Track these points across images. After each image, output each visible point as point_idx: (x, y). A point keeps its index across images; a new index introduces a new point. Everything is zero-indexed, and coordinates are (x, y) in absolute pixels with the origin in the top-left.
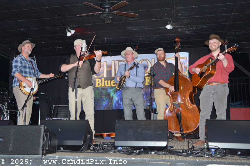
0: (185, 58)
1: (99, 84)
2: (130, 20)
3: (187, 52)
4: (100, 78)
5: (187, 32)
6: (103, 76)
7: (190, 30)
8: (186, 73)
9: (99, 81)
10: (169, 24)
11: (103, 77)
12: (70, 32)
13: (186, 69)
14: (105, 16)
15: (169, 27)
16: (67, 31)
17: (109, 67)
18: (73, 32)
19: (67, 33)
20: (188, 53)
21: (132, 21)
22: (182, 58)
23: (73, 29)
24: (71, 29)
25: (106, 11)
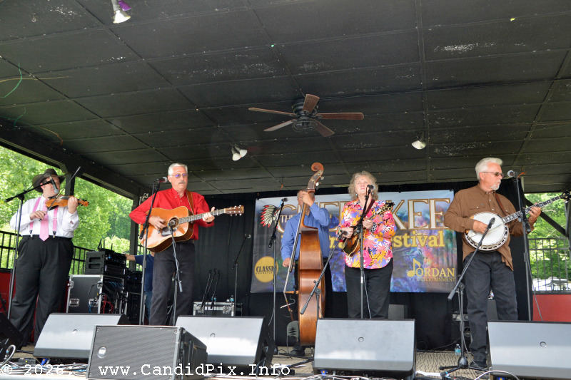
0: (448, 200)
2: (347, 133)
3: (451, 190)
5: (451, 154)
7: (457, 151)
10: (419, 139)
12: (239, 153)
14: (301, 125)
15: (418, 145)
16: (233, 152)
18: (243, 153)
19: (232, 155)
20: (452, 192)
21: (350, 133)
22: (442, 200)
23: (244, 148)
24: (241, 148)
25: (300, 116)
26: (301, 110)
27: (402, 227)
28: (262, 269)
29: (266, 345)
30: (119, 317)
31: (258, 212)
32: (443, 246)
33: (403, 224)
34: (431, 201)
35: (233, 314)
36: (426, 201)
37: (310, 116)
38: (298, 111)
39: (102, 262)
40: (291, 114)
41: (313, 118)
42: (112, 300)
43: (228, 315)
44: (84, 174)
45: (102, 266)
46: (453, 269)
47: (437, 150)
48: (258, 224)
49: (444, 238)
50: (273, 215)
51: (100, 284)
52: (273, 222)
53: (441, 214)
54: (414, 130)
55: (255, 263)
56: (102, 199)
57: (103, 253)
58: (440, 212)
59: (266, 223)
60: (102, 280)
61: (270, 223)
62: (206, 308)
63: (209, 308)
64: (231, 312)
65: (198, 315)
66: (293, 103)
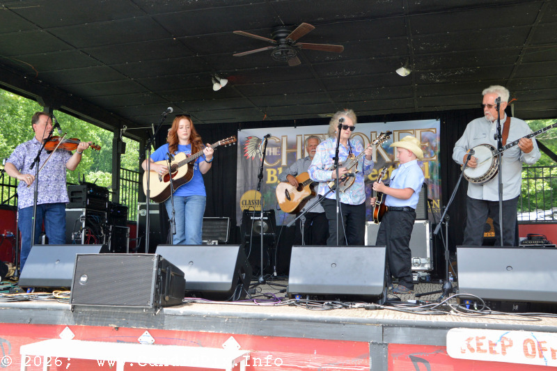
0: (434, 130)
1: (272, 179)
2: (329, 61)
3: (437, 120)
4: (276, 167)
5: (438, 81)
6: (281, 163)
7: (444, 77)
8: (435, 158)
9: (272, 173)
10: (403, 66)
11: (279, 165)
12: (219, 82)
13: (434, 152)
14: (280, 53)
15: (402, 72)
16: (213, 81)
17: (292, 146)
18: (224, 83)
19: (213, 85)
20: (439, 122)
21: (332, 60)
22: (429, 130)
23: (224, 77)
24: (221, 78)
25: (281, 44)
27: (387, 159)
28: (247, 202)
29: (243, 272)
31: (241, 143)
32: (429, 177)
33: (389, 156)
34: (417, 131)
36: (412, 132)
38: (278, 39)
39: (83, 195)
40: (272, 41)
44: (62, 107)
45: (84, 200)
46: (439, 200)
47: (423, 77)
48: (242, 157)
49: (429, 170)
50: (257, 147)
51: (82, 217)
52: (257, 154)
53: (427, 144)
54: (398, 57)
55: (241, 197)
56: (85, 132)
57: (85, 186)
58: (425, 142)
59: (250, 156)
60: (84, 214)
61: (254, 155)
66: (272, 31)
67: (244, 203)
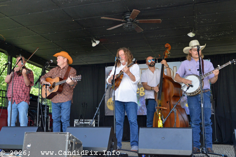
2: (152, 30)
3: (209, 60)
5: (209, 39)
7: (213, 37)
10: (191, 32)
12: (95, 42)
14: (128, 26)
15: (191, 35)
16: (92, 42)
18: (98, 42)
19: (92, 44)
21: (154, 30)
23: (98, 40)
24: (96, 40)
25: (128, 21)
26: (128, 18)
29: (113, 141)
30: (37, 128)
31: (107, 73)
35: (94, 126)
37: (132, 21)
38: (126, 19)
40: (122, 21)
41: (134, 22)
42: (33, 119)
43: (92, 126)
47: (201, 37)
54: (188, 27)
55: (107, 101)
62: (81, 122)
63: (82, 123)
64: (93, 124)
65: (77, 126)
66: (123, 15)
67: (109, 104)
